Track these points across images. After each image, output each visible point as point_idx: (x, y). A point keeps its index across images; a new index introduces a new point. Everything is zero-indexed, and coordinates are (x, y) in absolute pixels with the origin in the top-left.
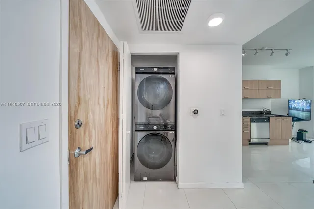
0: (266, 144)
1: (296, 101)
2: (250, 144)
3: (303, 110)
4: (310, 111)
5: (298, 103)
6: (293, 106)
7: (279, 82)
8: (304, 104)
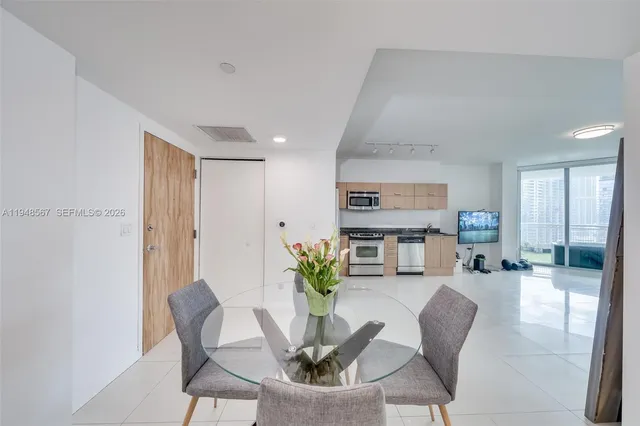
0: (421, 274)
1: (474, 214)
2: (398, 274)
3: (487, 228)
4: (497, 229)
5: (477, 217)
6: (468, 223)
7: (444, 187)
8: (489, 218)
